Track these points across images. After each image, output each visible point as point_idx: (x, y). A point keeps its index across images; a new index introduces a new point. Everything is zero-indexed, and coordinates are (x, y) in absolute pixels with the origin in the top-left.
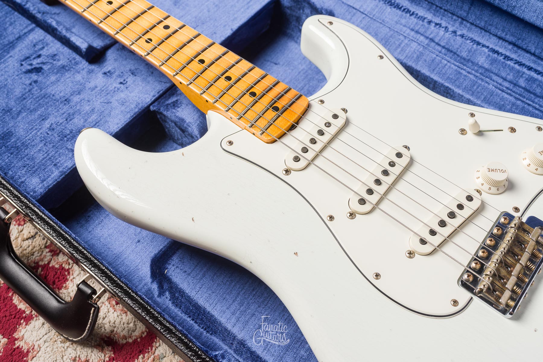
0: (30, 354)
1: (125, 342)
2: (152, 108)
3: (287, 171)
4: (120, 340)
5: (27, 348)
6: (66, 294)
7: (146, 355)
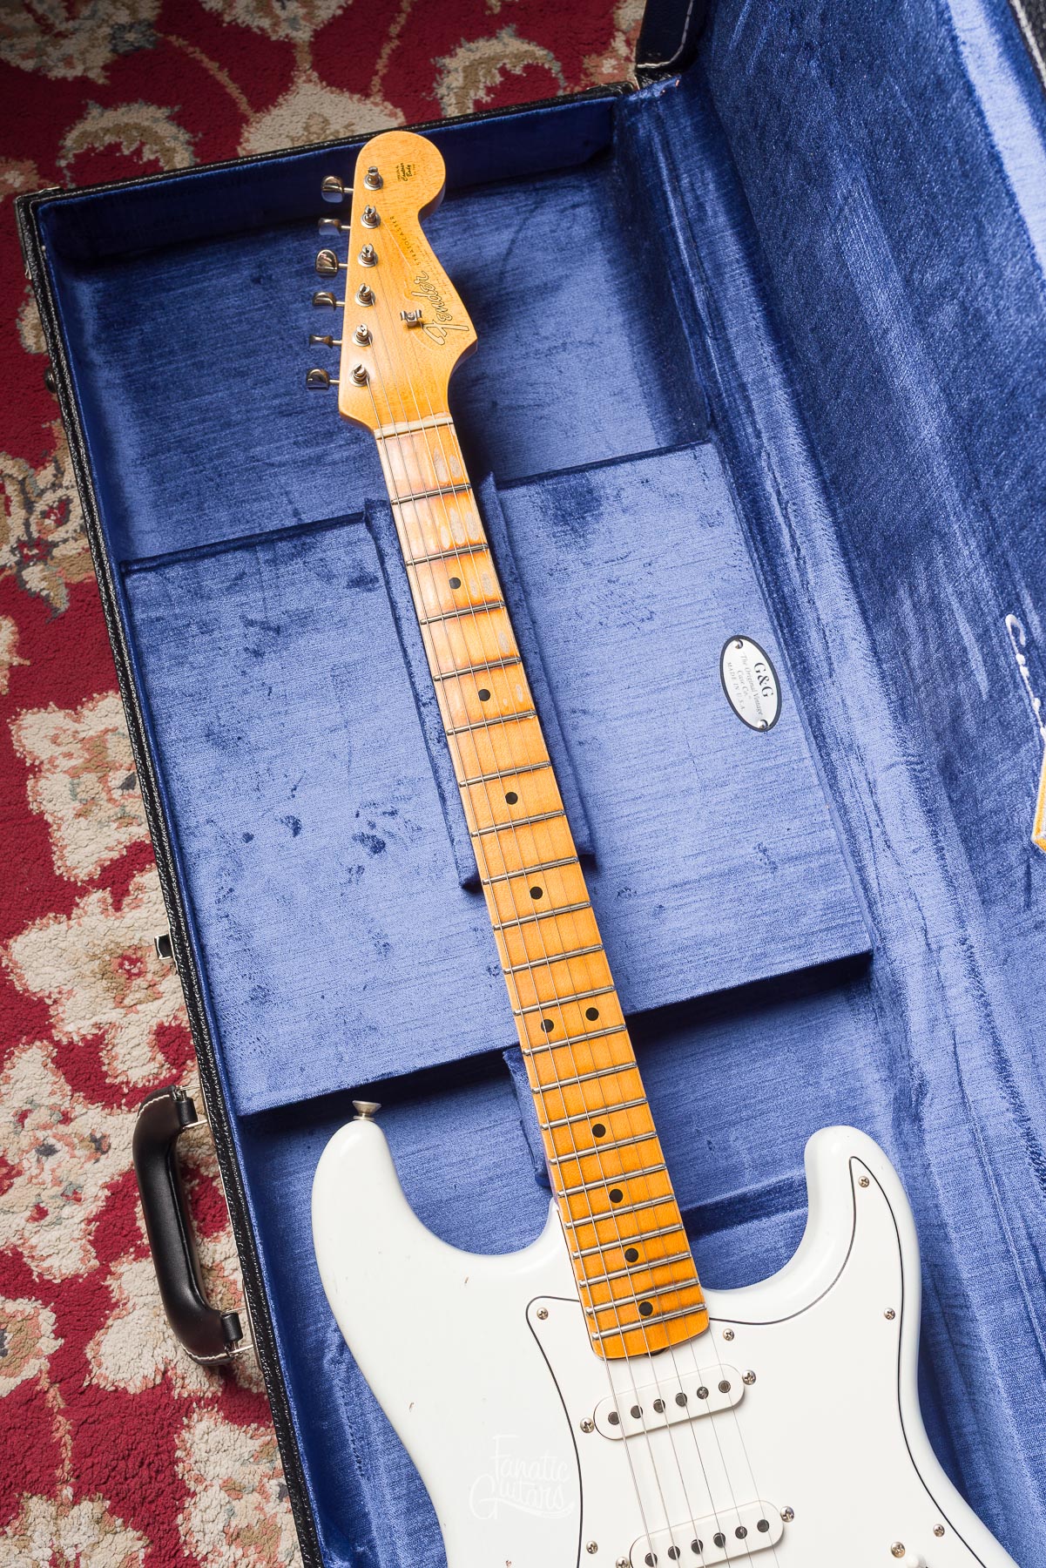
0: (117, 1311)
1: (246, 1386)
2: (505, 1055)
3: (587, 1427)
4: (242, 1380)
5: (117, 1297)
6: (210, 1253)
7: (262, 1429)
